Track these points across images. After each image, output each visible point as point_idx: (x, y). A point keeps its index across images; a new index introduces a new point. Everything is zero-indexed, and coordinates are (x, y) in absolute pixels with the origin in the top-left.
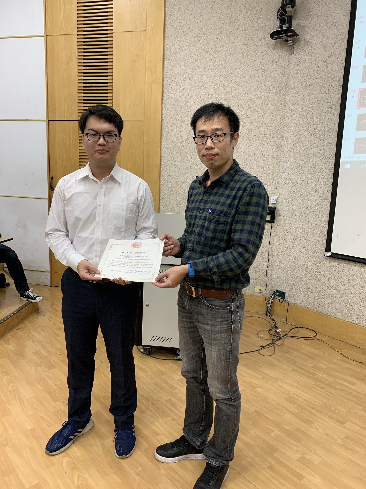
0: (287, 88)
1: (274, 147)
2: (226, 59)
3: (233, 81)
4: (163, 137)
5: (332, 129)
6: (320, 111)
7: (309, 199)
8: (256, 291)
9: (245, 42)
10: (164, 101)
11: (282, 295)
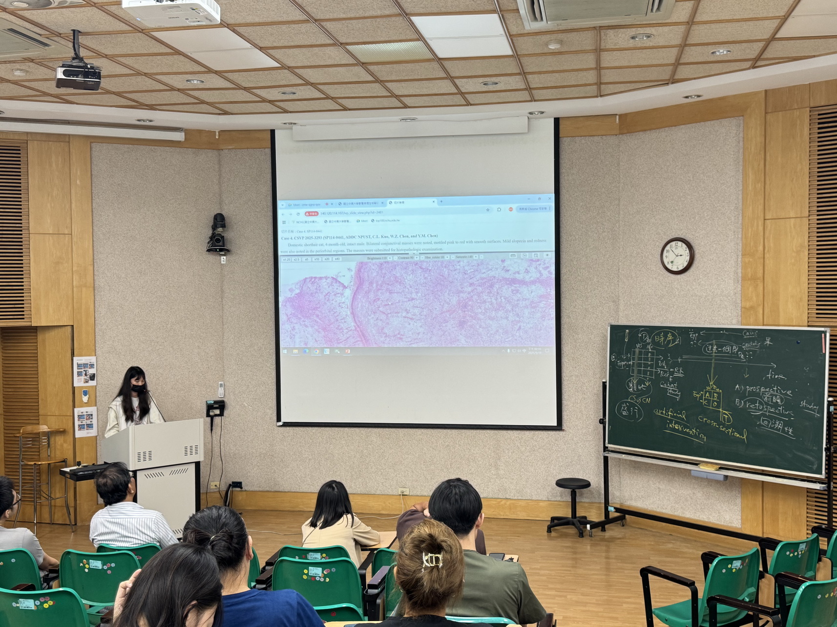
0: (223, 291)
1: (216, 344)
2: (161, 265)
3: (171, 285)
4: (97, 341)
5: (270, 331)
6: (257, 315)
7: (256, 391)
8: (212, 487)
9: (179, 251)
10: (96, 305)
11: (238, 485)
